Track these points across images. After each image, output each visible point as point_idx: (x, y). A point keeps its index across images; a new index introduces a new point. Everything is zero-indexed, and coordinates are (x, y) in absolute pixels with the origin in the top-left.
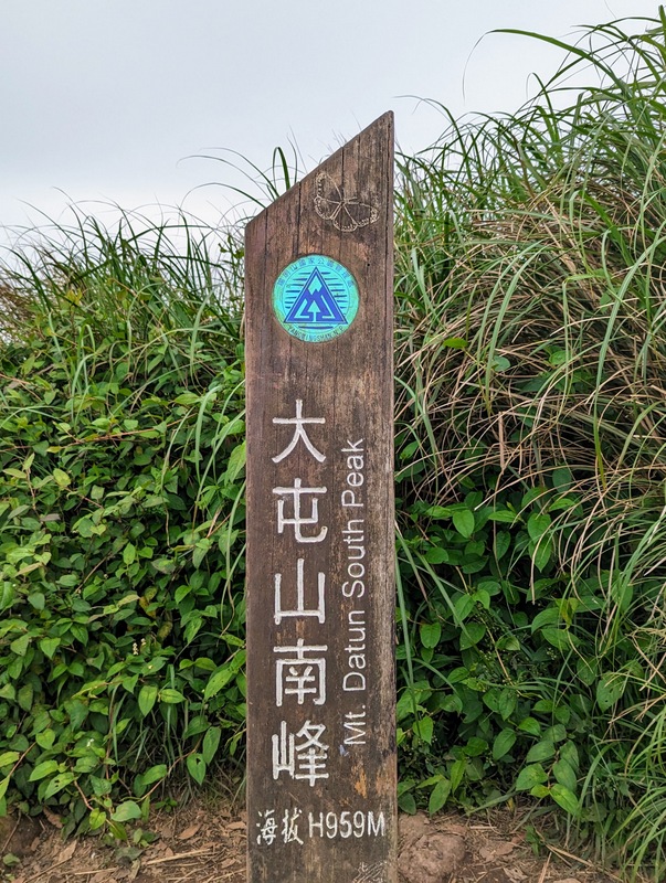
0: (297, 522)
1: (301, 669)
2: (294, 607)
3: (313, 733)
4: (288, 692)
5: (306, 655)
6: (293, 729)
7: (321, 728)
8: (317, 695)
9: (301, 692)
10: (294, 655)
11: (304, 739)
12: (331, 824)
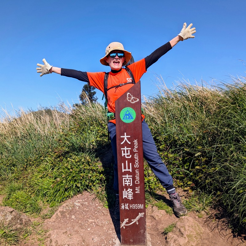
1: (127, 180)
12: (134, 206)
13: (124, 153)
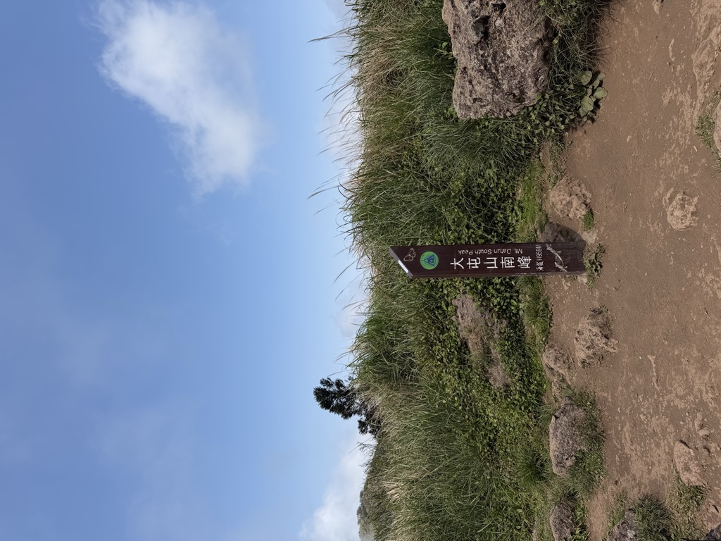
0: (476, 263)
2: (494, 264)
3: (520, 260)
4: (511, 265)
5: (504, 261)
8: (512, 259)
9: (512, 262)
10: (504, 264)
12: (539, 255)
13: (474, 265)
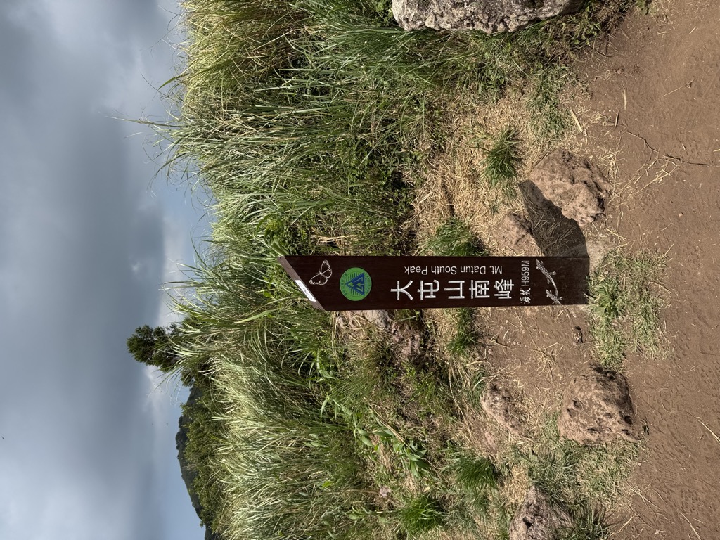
0: (432, 290)
1: (479, 289)
2: (459, 291)
3: (498, 285)
4: (485, 293)
5: (474, 287)
6: (497, 292)
7: (497, 282)
8: (486, 283)
9: (486, 289)
10: (474, 291)
11: (500, 288)
